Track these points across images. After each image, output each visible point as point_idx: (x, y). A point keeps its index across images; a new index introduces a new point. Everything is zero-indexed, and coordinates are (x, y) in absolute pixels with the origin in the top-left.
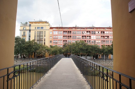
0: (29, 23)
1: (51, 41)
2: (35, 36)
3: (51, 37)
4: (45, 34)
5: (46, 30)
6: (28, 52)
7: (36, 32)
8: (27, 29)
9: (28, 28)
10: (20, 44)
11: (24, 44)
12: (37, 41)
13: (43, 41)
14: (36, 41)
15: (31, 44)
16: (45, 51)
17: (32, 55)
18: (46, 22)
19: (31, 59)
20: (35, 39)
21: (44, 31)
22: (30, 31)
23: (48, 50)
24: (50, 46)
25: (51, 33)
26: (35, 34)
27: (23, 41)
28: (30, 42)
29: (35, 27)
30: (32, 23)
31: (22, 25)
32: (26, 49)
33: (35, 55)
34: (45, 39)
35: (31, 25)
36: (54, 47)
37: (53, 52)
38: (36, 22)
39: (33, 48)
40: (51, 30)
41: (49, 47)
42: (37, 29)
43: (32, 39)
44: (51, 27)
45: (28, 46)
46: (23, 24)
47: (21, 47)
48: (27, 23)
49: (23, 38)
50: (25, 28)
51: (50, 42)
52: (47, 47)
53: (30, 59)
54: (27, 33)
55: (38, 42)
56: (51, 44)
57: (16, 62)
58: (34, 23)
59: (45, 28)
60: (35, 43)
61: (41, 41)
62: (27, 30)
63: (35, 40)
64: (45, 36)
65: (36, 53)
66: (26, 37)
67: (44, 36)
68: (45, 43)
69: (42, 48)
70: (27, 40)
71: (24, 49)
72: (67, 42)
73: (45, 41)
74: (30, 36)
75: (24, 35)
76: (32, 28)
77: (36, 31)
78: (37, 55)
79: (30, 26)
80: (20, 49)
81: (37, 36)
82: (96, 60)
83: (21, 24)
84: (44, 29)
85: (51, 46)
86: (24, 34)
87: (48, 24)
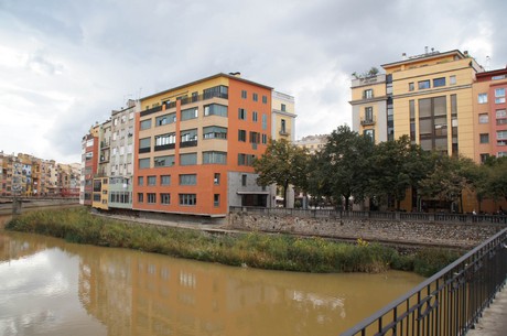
0: (383, 72)
1: (484, 137)
2: (412, 120)
3: (487, 117)
4: (454, 106)
5: (460, 87)
6: (386, 186)
7: (416, 102)
8: (377, 95)
9: (380, 91)
10: (355, 157)
11: (366, 157)
12: (421, 139)
13: (446, 137)
14: (417, 141)
15: (397, 153)
16: (456, 183)
17: (402, 198)
18: (454, 56)
19: (397, 217)
20: (413, 133)
21: (448, 94)
22: (389, 100)
23: (471, 177)
24: (482, 156)
25: (484, 100)
26: (412, 112)
27: (366, 141)
28: (390, 144)
29: (411, 81)
30: (396, 66)
31: (358, 83)
32: (378, 174)
33: (414, 200)
34: (454, 130)
35: (390, 75)
36: (499, 160)
37: (494, 184)
38: (411, 64)
39: (406, 172)
40: (485, 85)
41: (478, 161)
42: (416, 90)
43: (401, 130)
44: (480, 71)
45: (384, 163)
46: (362, 80)
47: (356, 168)
48: (374, 72)
49: (365, 131)
50: (369, 94)
51: (482, 142)
52: (469, 162)
53: (394, 217)
54: (379, 111)
55: (426, 146)
56: (485, 149)
57: (342, 224)
58: (403, 68)
59: (453, 80)
60: (413, 148)
61: (437, 141)
62: (380, 99)
63: (413, 137)
64: (454, 115)
65: (419, 192)
66: (376, 128)
67: (449, 117)
68: (455, 146)
69: (445, 167)
70: (380, 137)
71: (367, 174)
73: (455, 135)
74: (390, 124)
75: (368, 122)
76: (398, 88)
77: (416, 98)
78: (424, 198)
79: (388, 80)
80: (355, 176)
81: (420, 119)
83: (354, 78)
84: (447, 85)
85: (487, 160)
86: (367, 116)
87: (465, 63)
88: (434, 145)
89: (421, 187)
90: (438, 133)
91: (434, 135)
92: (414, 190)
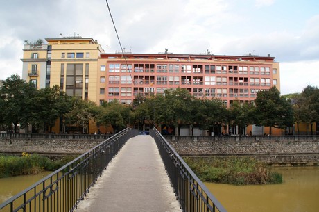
0: (46, 43)
1: (102, 90)
2: (62, 76)
3: (104, 79)
4: (87, 71)
5: (91, 60)
6: (43, 117)
7: (65, 66)
8: (41, 57)
9: (43, 55)
10: (22, 97)
11: (30, 97)
12: (67, 88)
13: (81, 88)
14: (64, 90)
15: (50, 96)
16: (85, 116)
17: (53, 125)
18: (90, 41)
19: (50, 137)
20: (62, 85)
21: (84, 63)
22: (49, 62)
23: (94, 113)
24: (101, 101)
25: (103, 69)
26: (62, 71)
27: (32, 86)
28: (47, 90)
29: (63, 52)
30: (55, 41)
31: (28, 48)
32: (38, 109)
33: (61, 126)
34: (86, 84)
35: (51, 46)
36: (109, 104)
37: (106, 117)
38: (64, 41)
39: (56, 109)
40: (104, 61)
41: (98, 104)
42: (66, 58)
43: (55, 82)
44: (103, 52)
45: (43, 102)
46: (31, 46)
47: (23, 105)
48: (40, 42)
49: (31, 80)
50: (35, 56)
51: (101, 93)
52: (93, 104)
53: (47, 137)
54: (41, 68)
55: (70, 93)
56: (102, 97)
57: (11, 143)
58: (59, 43)
59: (88, 55)
60: (62, 93)
61: (76, 90)
62: (42, 60)
63: (62, 87)
64: (87, 76)
65: (64, 121)
66: (38, 79)
67: (84, 77)
68: (86, 94)
69: (80, 106)
70: (41, 85)
71: (30, 109)
72: (144, 92)
73: (86, 88)
74: (48, 77)
75: (34, 74)
76: (54, 55)
77: (66, 63)
78: (67, 125)
79: (49, 49)
80: (21, 110)
81: (67, 76)
82: (216, 139)
83: (26, 43)
84: (84, 58)
85: (103, 103)
86: (33, 70)
87: (95, 46)
88: (74, 93)
89: (65, 118)
90: (77, 86)
91: (74, 87)
92: (61, 120)
